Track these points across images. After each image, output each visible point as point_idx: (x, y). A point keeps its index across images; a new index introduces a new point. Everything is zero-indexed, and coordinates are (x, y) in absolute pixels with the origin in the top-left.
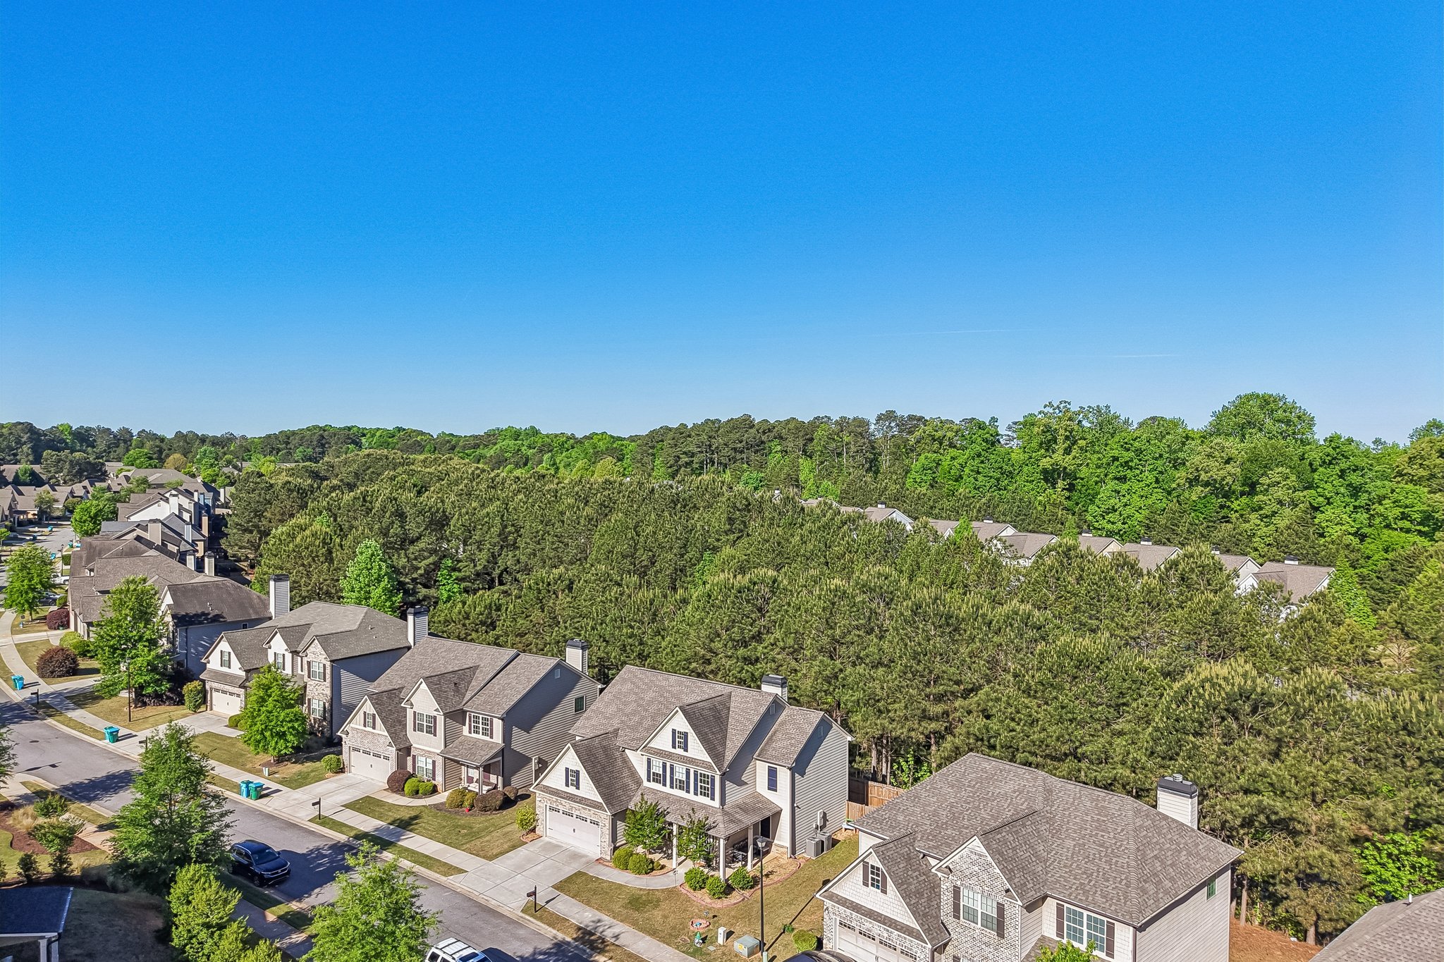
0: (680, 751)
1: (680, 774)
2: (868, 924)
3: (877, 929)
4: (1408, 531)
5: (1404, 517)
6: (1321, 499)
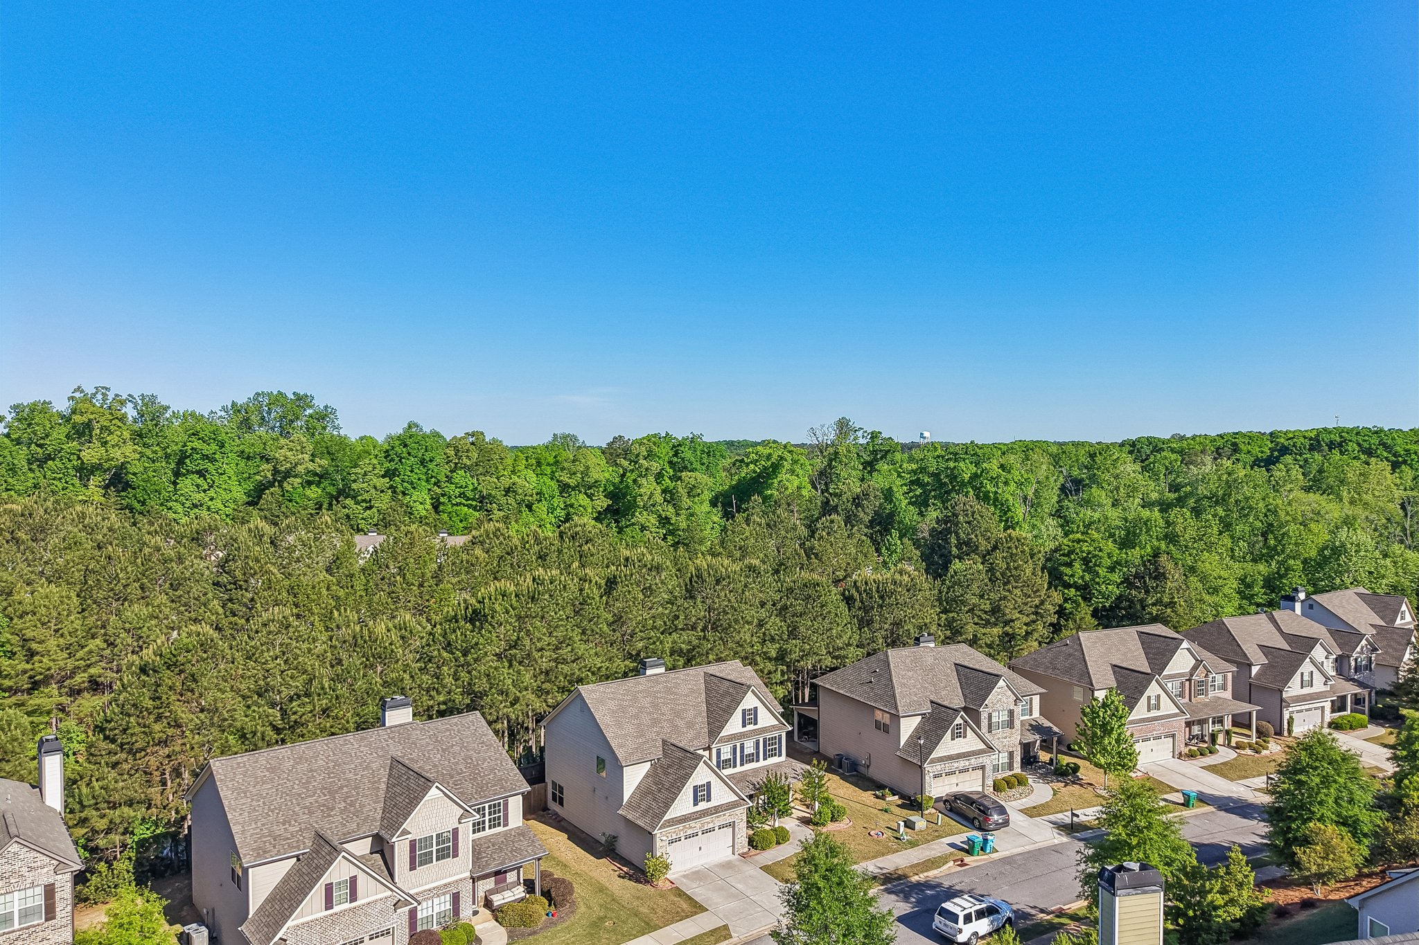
0: (750, 727)
3: (961, 764)
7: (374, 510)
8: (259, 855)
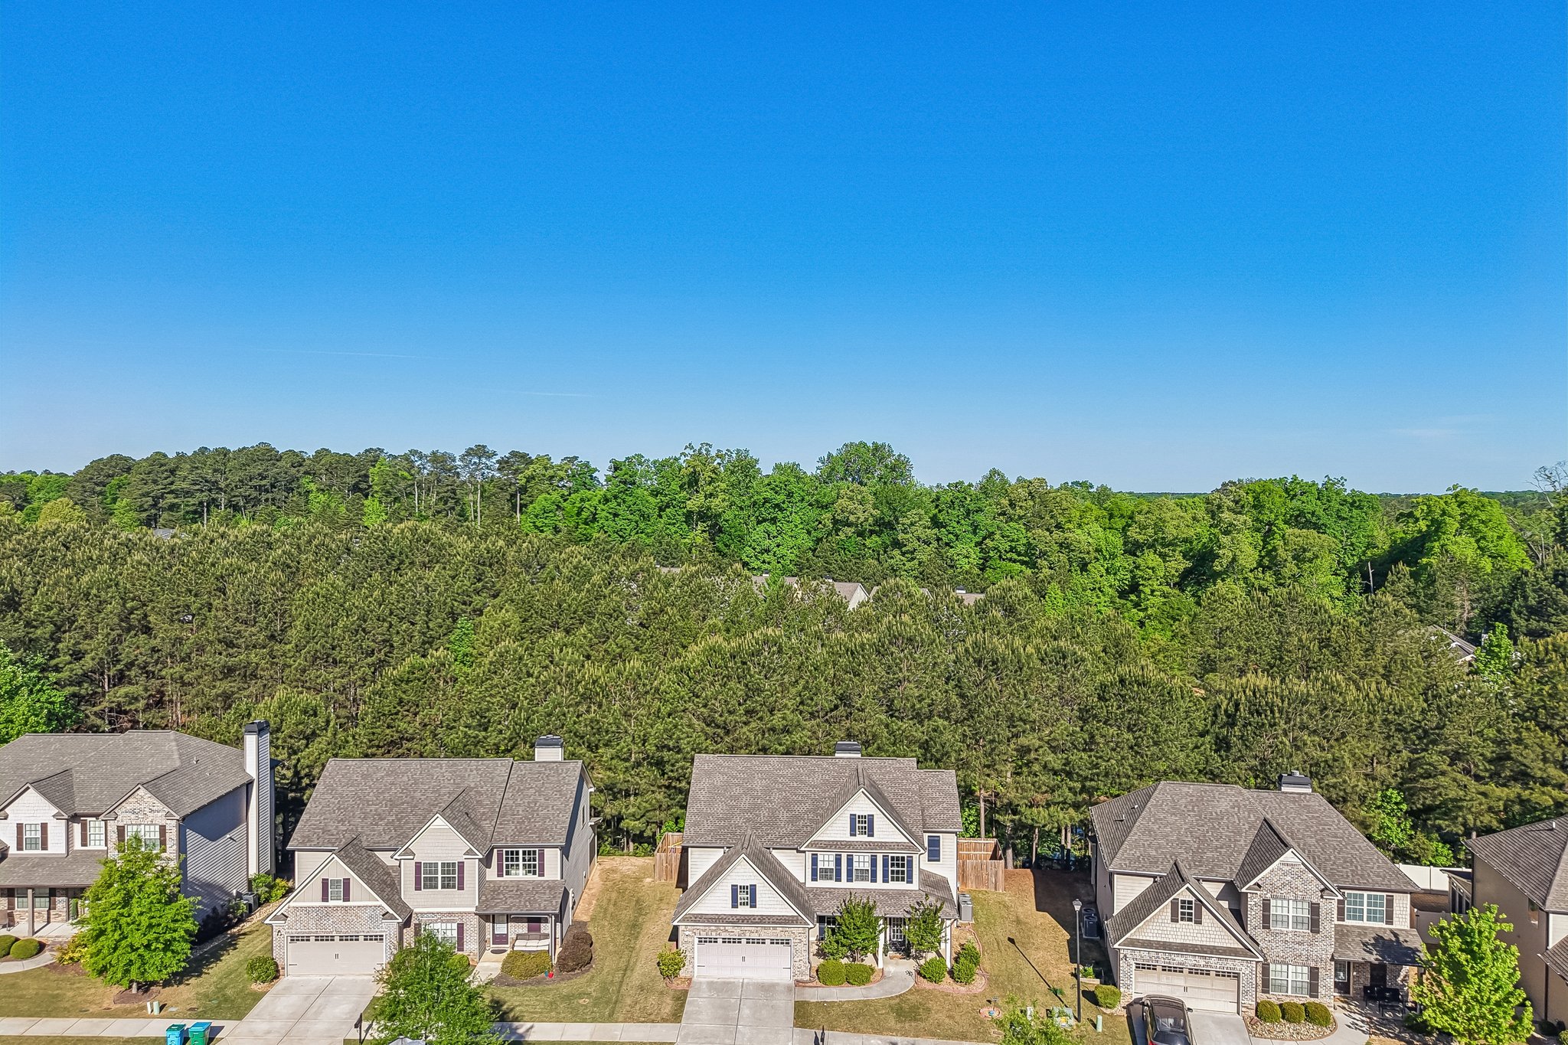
0: (865, 838)
1: (862, 862)
2: (1178, 959)
3: (1190, 961)
4: (1015, 561)
5: (1012, 549)
6: (951, 536)
7: (916, 562)
8: (303, 843)
